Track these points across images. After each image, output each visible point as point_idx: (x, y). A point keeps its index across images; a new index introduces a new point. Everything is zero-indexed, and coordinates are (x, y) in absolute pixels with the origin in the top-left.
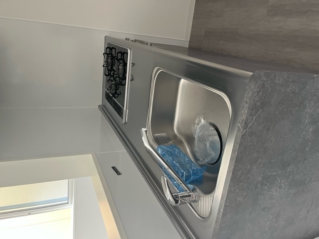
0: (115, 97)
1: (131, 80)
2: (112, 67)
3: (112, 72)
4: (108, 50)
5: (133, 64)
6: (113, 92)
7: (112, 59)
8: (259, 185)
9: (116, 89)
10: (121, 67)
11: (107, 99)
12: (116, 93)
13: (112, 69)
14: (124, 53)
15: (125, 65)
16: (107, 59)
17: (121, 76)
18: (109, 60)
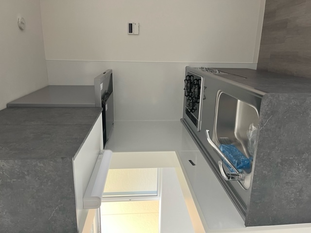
0: (192, 112)
1: (204, 99)
2: (190, 90)
3: (191, 94)
4: (188, 77)
5: (205, 88)
6: (191, 108)
7: (190, 84)
8: (279, 165)
9: (193, 106)
10: (196, 90)
11: (187, 113)
12: (193, 109)
13: (190, 91)
14: (199, 79)
15: (199, 88)
16: (187, 84)
17: (196, 96)
18: (189, 85)
